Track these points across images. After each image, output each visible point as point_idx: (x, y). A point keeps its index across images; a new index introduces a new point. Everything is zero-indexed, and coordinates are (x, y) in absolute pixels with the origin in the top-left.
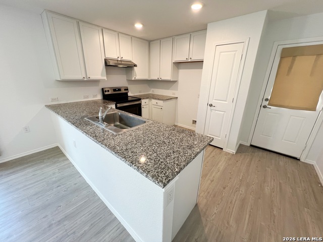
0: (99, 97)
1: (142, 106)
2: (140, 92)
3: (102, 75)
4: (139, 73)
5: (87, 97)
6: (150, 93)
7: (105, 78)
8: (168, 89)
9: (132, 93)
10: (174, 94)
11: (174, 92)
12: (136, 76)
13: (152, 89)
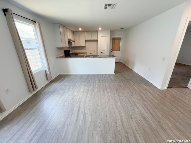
10: (85, 51)
13: (74, 50)
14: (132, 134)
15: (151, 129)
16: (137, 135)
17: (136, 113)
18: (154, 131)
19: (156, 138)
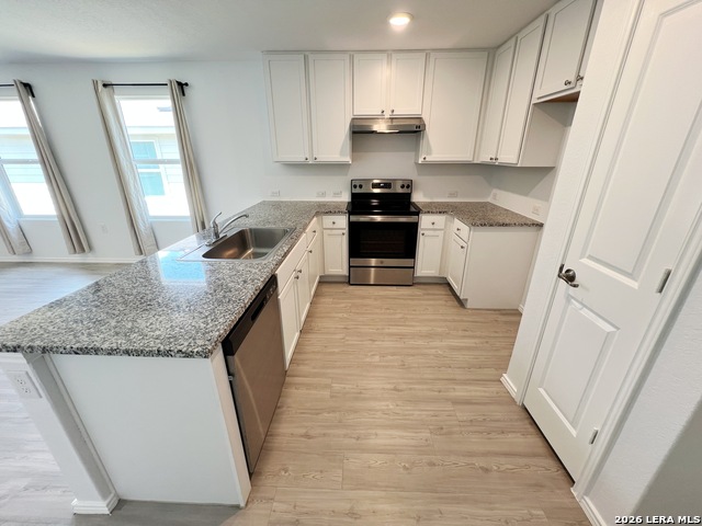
0: (346, 198)
1: (420, 231)
2: (451, 195)
3: (342, 154)
4: (440, 146)
5: (324, 194)
6: (489, 200)
7: (348, 159)
8: (526, 194)
9: (425, 196)
10: (536, 211)
11: (538, 203)
12: (429, 153)
13: (495, 191)
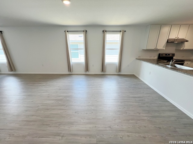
2: (182, 57)
7: (164, 48)
9: (176, 57)
12: (184, 47)
14: (65, 109)
15: (62, 123)
16: (63, 111)
17: (79, 118)
18: (59, 124)
19: (55, 122)
